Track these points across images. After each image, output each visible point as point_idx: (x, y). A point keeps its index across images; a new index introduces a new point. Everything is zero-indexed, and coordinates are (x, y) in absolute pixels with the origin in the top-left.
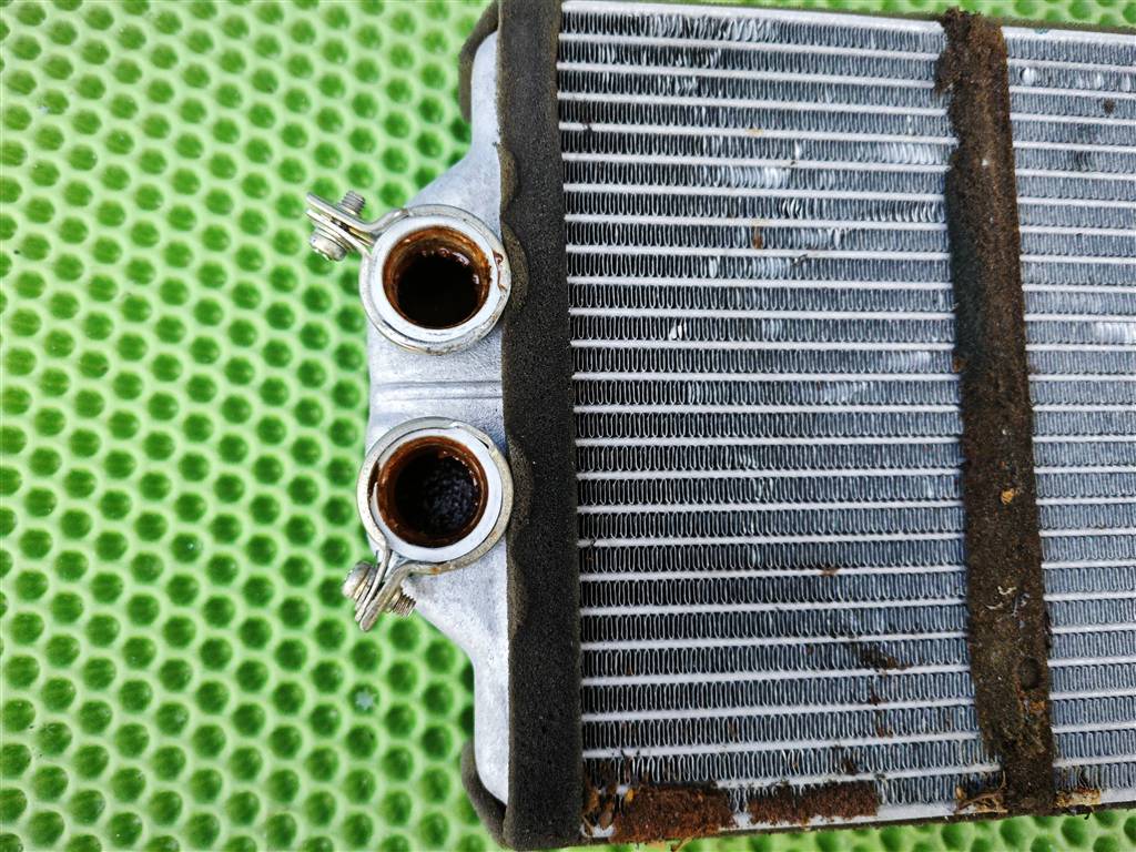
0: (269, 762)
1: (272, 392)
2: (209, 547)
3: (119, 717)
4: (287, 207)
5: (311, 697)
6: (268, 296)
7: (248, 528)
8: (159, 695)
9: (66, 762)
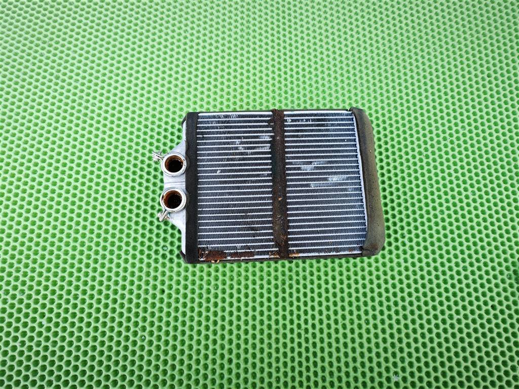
0: (146, 260)
1: (147, 188)
2: (135, 219)
3: (117, 252)
4: (150, 151)
5: (154, 248)
6: (146, 169)
7: (142, 215)
8: (125, 248)
9: (106, 261)
